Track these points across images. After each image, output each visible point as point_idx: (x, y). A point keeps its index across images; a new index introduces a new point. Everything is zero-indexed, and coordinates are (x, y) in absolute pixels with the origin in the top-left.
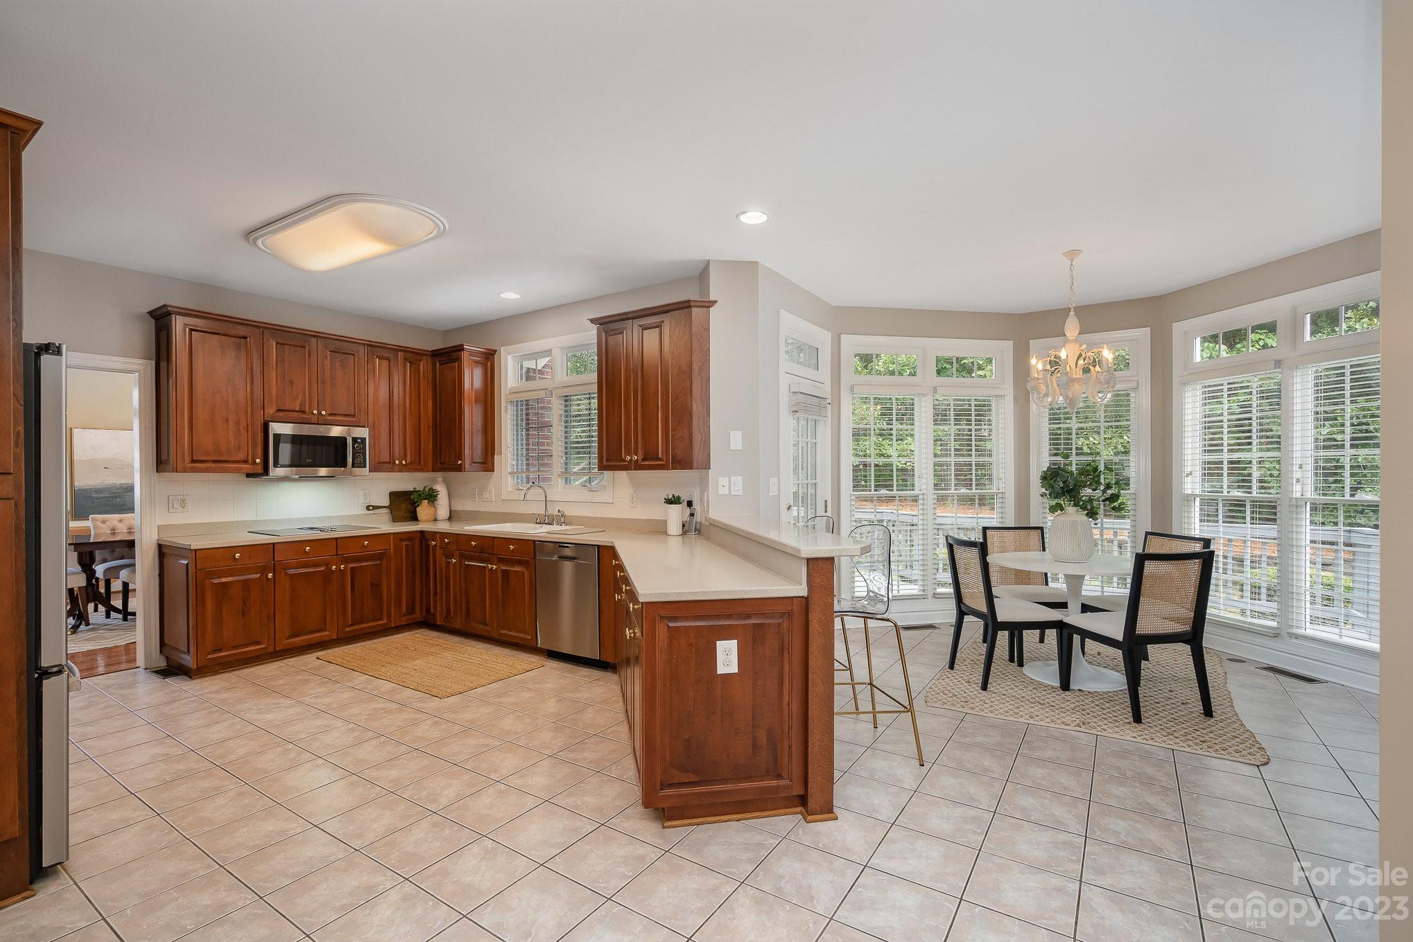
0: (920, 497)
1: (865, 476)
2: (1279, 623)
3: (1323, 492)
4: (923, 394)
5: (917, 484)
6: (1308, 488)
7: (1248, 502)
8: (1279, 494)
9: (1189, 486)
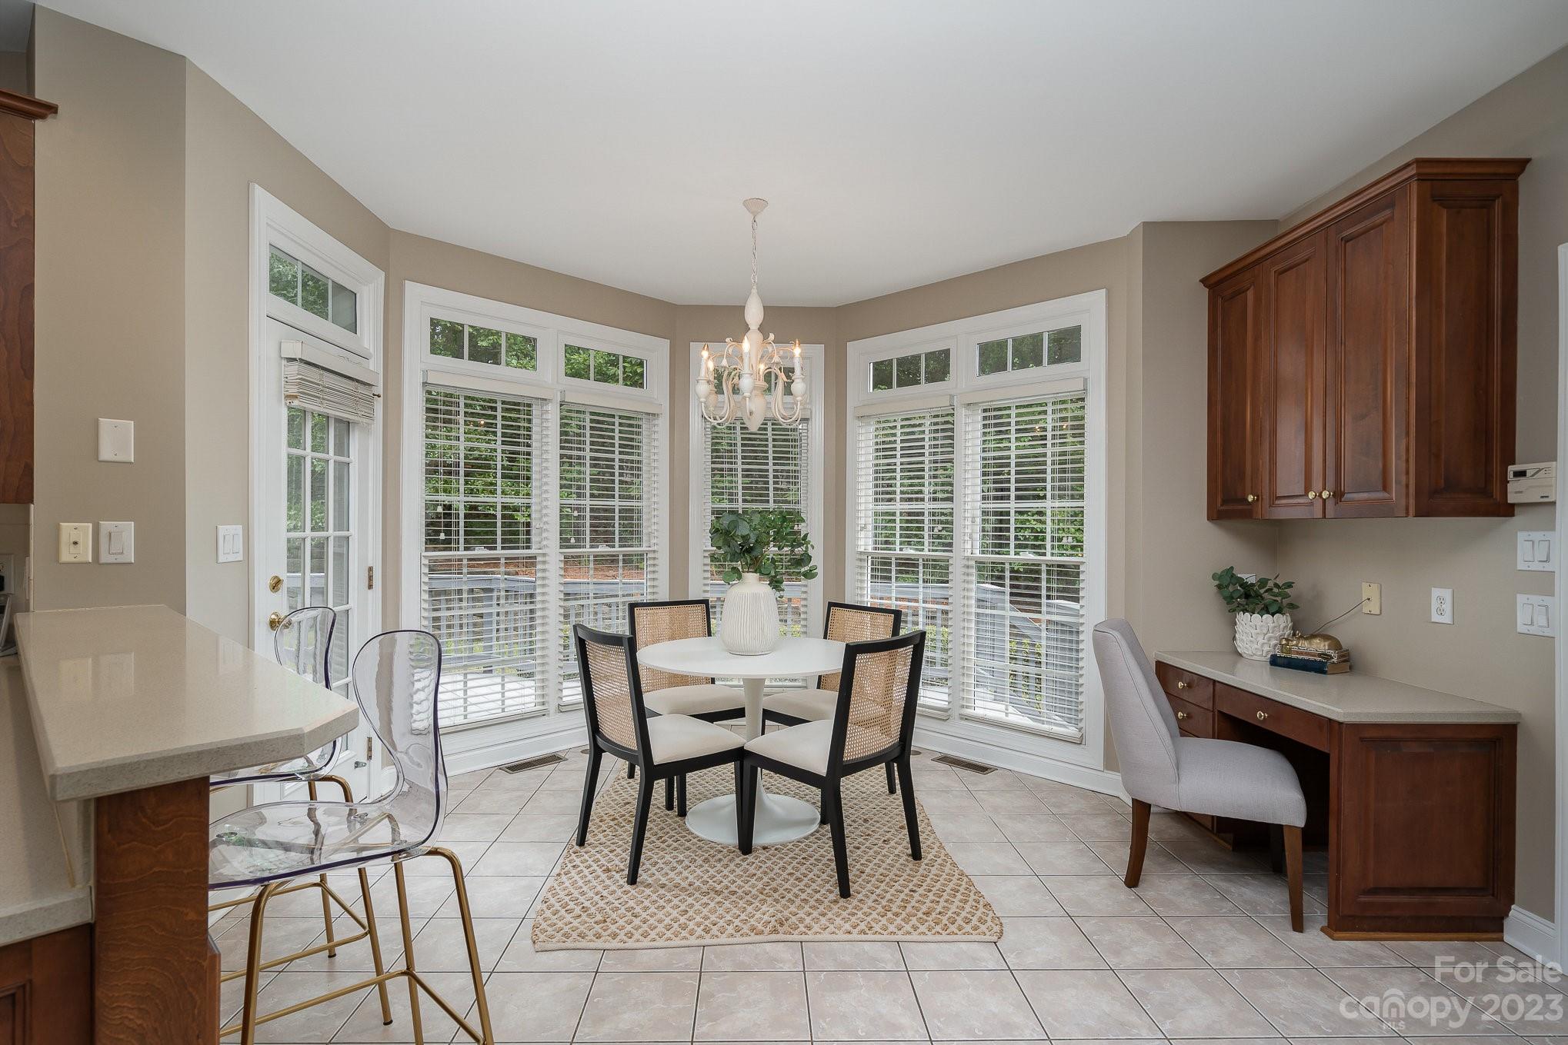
0: (539, 559)
1: (448, 525)
2: (949, 703)
3: (991, 549)
4: (546, 400)
5: (534, 538)
6: (978, 544)
7: (921, 560)
8: (951, 551)
9: (861, 542)
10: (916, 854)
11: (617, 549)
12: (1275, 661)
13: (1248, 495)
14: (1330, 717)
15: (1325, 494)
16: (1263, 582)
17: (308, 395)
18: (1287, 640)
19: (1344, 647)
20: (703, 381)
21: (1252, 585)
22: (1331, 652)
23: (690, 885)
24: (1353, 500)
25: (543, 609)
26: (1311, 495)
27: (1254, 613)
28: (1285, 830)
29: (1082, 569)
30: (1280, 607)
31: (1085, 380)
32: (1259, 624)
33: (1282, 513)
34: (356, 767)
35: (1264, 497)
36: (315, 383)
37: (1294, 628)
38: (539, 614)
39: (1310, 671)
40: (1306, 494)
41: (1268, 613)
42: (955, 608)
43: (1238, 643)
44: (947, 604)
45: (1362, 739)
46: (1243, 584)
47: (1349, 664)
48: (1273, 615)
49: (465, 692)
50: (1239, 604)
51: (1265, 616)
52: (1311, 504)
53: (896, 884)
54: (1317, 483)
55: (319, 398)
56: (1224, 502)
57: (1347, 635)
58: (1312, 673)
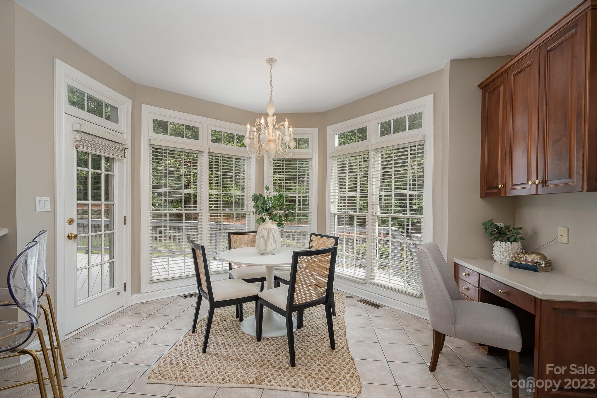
0: (200, 214)
2: (366, 277)
3: (383, 212)
4: (202, 151)
5: (198, 206)
6: (378, 210)
7: (355, 216)
8: (367, 212)
9: (332, 209)
10: (333, 347)
11: (234, 211)
12: (512, 265)
13: (499, 185)
14: (536, 296)
15: (537, 182)
16: (507, 228)
17: (85, 145)
18: (518, 254)
19: (548, 259)
20: (247, 138)
21: (502, 228)
22: (541, 261)
23: (228, 355)
24: (552, 185)
25: (201, 234)
26: (530, 183)
27: (502, 241)
28: (510, 352)
29: (422, 220)
30: (515, 239)
31: (424, 136)
32: (504, 246)
33: (517, 192)
34: (117, 294)
35: (507, 185)
36: (90, 142)
37: (522, 249)
38: (199, 236)
39: (529, 270)
40: (528, 182)
41: (509, 241)
42: (368, 237)
43: (494, 256)
44: (365, 235)
45: (554, 309)
46: (497, 227)
47: (550, 267)
48: (511, 242)
49: (168, 265)
50: (495, 237)
51: (507, 243)
52: (530, 187)
53: (319, 361)
54: (533, 177)
55: (92, 147)
56: (488, 189)
57: (549, 253)
58: (531, 271)
